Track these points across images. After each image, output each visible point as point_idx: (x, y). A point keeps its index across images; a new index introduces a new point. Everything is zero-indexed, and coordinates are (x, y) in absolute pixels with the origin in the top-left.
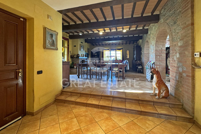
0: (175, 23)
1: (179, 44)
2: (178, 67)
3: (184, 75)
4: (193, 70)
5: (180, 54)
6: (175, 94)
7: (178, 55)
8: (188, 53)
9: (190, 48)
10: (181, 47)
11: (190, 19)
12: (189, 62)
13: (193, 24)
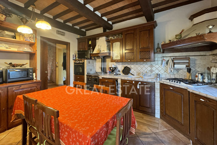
0: (50, 49)
1: (52, 59)
2: (51, 68)
3: (53, 70)
4: (56, 68)
5: (52, 62)
6: (50, 79)
7: (51, 63)
8: (54, 62)
9: (55, 60)
10: (52, 60)
11: (55, 51)
12: (55, 66)
13: (56, 53)
